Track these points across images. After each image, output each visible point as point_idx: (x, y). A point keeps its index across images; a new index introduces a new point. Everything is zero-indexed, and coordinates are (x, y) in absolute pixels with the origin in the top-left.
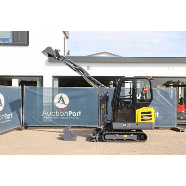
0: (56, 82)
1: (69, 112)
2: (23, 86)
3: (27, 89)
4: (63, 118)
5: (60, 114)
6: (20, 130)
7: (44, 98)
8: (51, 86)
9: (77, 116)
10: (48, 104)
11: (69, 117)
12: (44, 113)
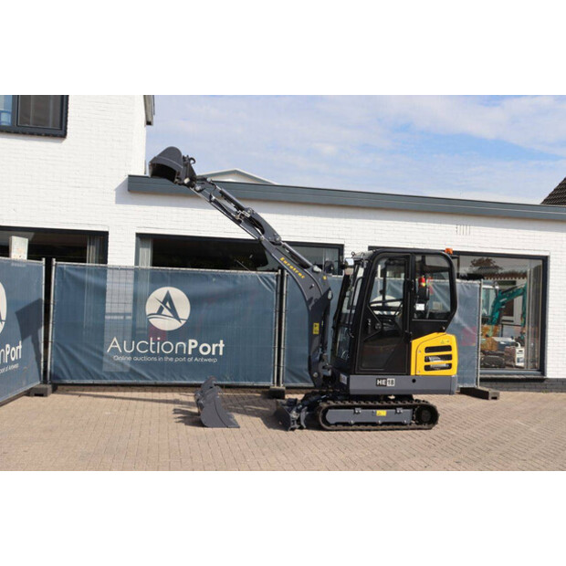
0: (147, 253)
1: (191, 341)
2: (51, 261)
3: (62, 269)
4: (171, 359)
5: (161, 348)
6: (41, 395)
7: (107, 300)
8: (131, 263)
9: (213, 353)
10: (122, 317)
11: (190, 356)
12: (114, 344)
